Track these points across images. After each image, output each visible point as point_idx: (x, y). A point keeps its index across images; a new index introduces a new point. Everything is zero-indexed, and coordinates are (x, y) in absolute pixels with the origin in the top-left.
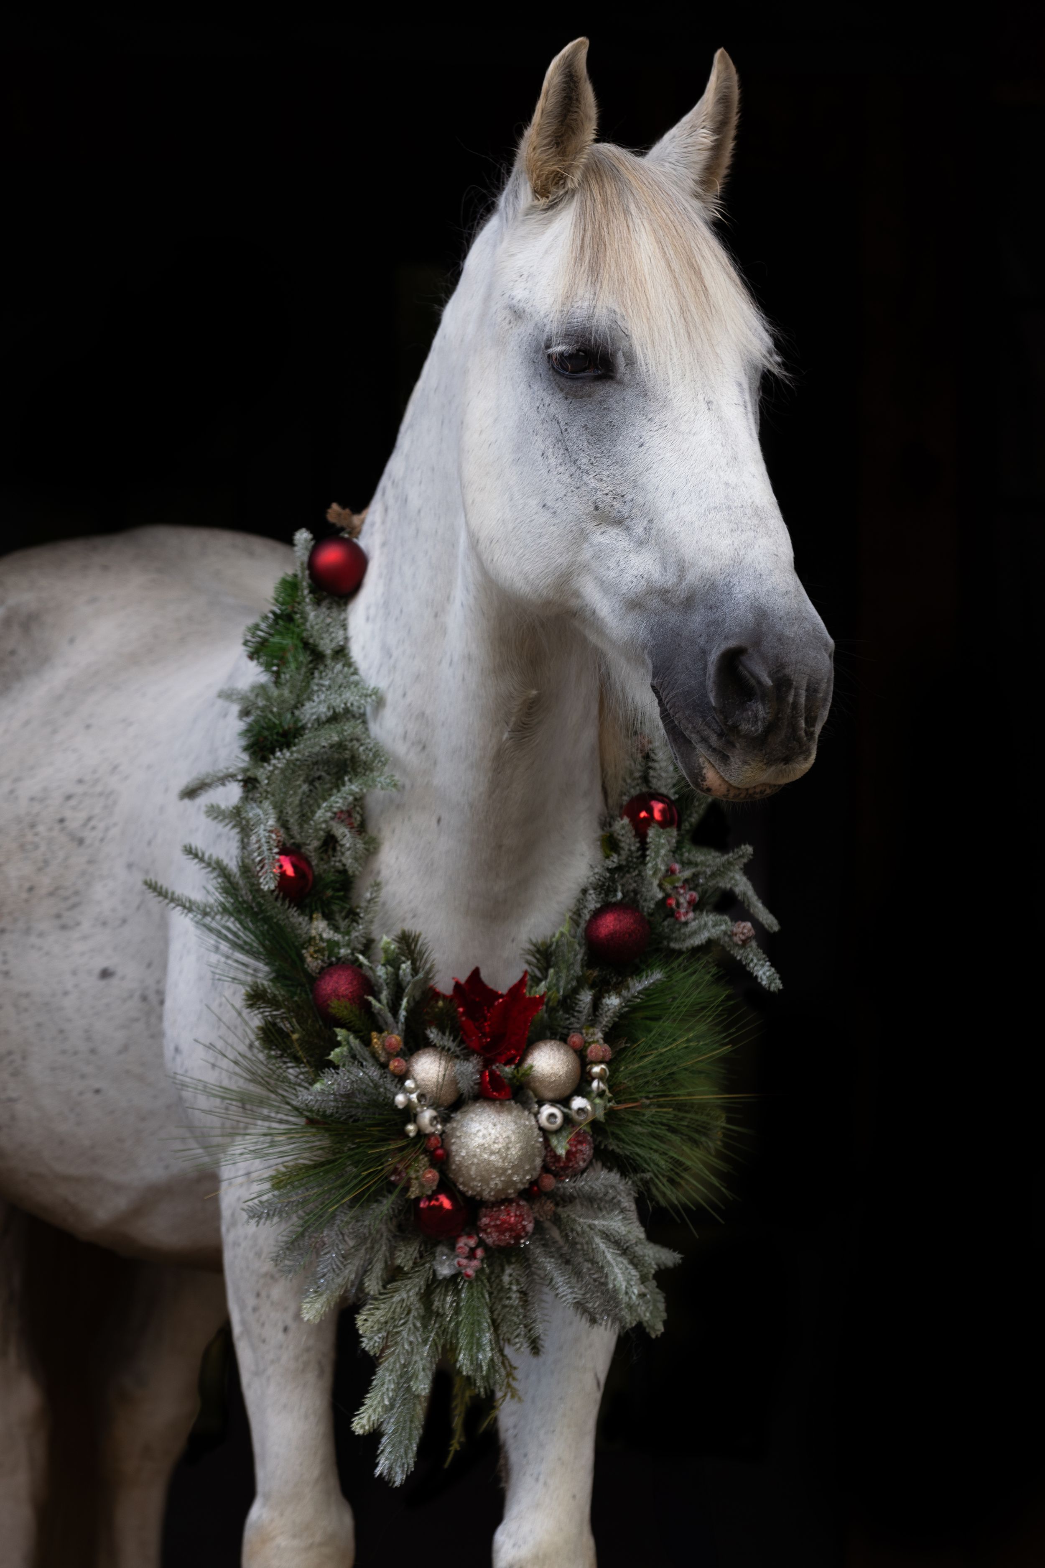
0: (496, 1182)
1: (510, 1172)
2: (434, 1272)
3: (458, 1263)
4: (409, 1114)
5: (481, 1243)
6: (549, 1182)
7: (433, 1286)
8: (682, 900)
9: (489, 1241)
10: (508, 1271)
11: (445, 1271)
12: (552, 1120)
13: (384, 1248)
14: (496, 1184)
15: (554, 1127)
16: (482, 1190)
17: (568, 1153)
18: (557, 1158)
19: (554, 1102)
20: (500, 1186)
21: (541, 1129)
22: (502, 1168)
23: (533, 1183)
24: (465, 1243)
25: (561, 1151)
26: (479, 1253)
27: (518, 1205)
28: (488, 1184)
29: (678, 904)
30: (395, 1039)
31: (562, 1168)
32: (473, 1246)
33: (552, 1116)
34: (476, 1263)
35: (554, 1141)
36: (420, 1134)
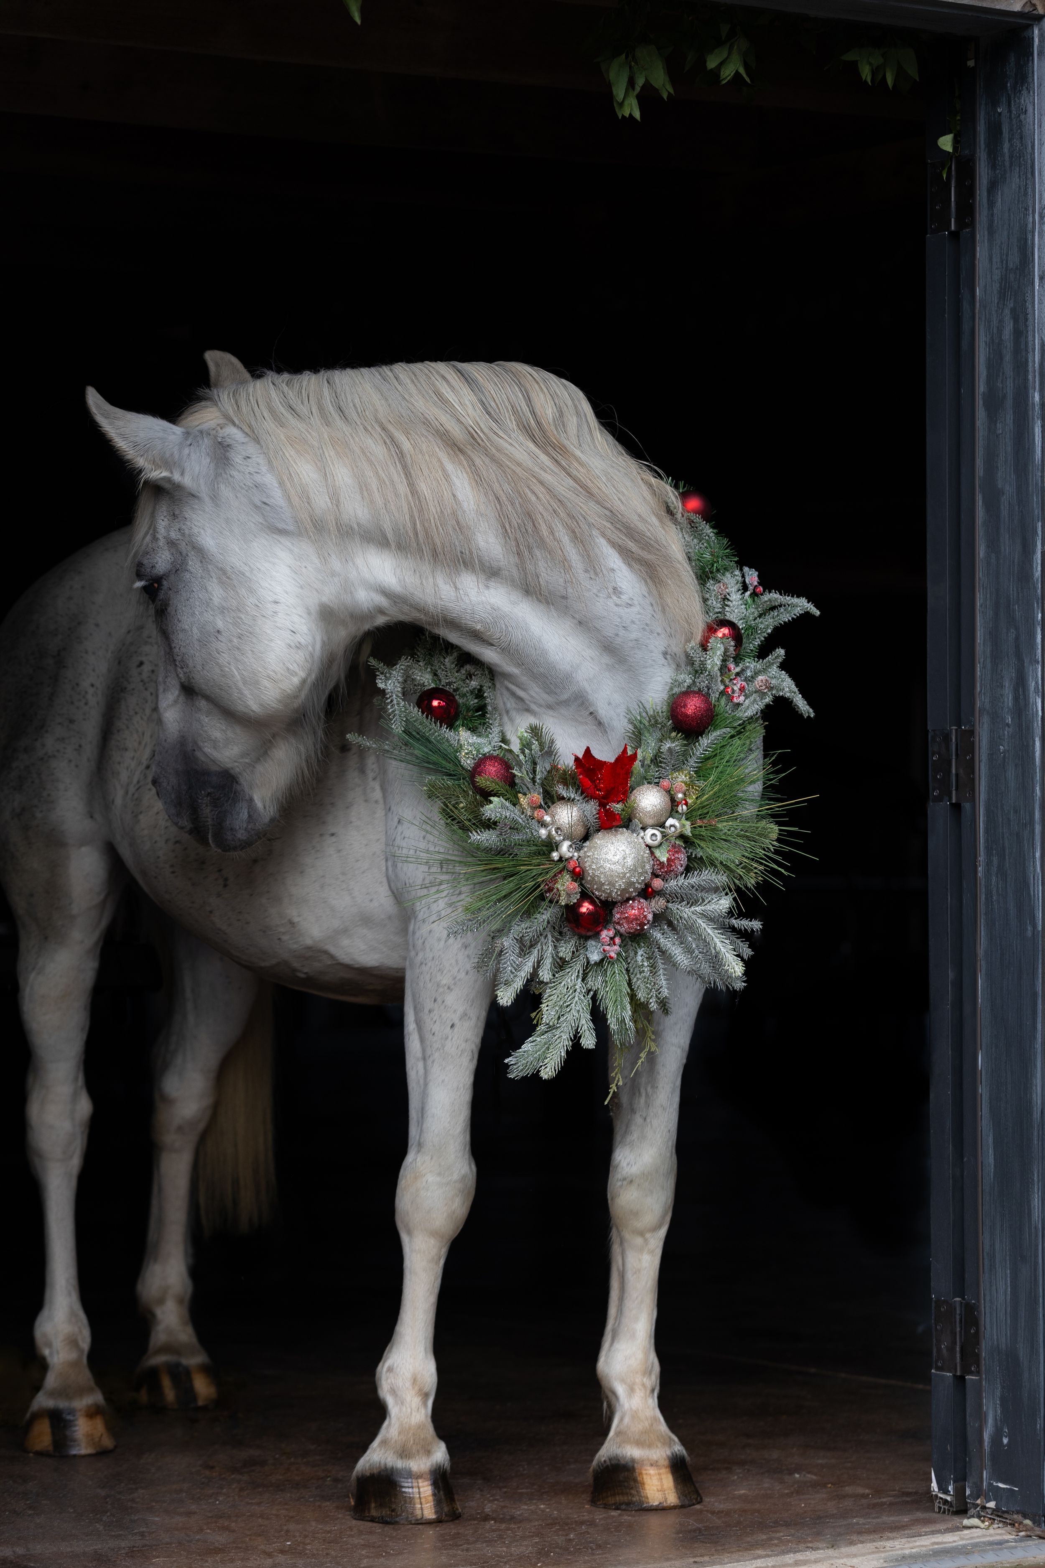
0: (620, 884)
1: (628, 875)
2: (587, 958)
3: (604, 950)
4: (551, 845)
5: (618, 933)
6: (657, 883)
7: (588, 969)
8: (735, 688)
9: (622, 930)
10: (640, 952)
11: (595, 957)
12: (654, 838)
13: (550, 948)
14: (620, 885)
15: (656, 843)
16: (611, 892)
17: (668, 860)
18: (661, 864)
19: (653, 826)
20: (623, 886)
21: (647, 846)
22: (622, 873)
23: (648, 885)
24: (606, 934)
25: (664, 859)
26: (617, 940)
27: (639, 901)
28: (614, 886)
29: (733, 691)
30: (537, 797)
31: (666, 872)
32: (612, 936)
33: (653, 835)
34: (616, 948)
35: (657, 853)
36: (561, 859)
